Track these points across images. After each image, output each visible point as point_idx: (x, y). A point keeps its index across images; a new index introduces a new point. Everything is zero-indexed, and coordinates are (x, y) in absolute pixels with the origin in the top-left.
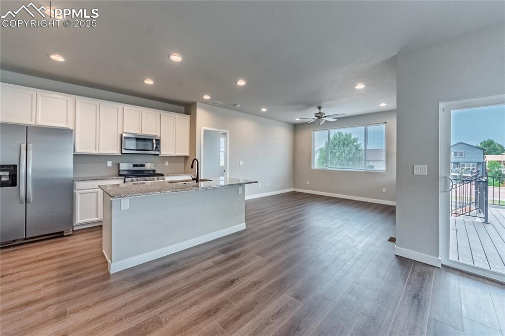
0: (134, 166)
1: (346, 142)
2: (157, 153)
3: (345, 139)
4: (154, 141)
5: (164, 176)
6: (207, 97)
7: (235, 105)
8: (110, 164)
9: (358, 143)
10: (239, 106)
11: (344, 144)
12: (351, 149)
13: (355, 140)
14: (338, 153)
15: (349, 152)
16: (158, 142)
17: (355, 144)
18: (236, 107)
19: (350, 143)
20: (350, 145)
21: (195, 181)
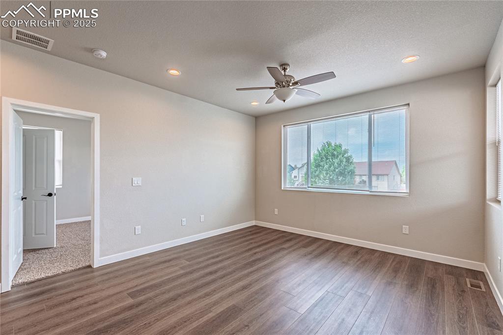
1: (335, 153)
3: (334, 150)
9: (349, 154)
11: (333, 155)
12: (341, 161)
13: (346, 151)
14: (326, 166)
15: (339, 165)
17: (346, 155)
19: (340, 154)
20: (340, 156)
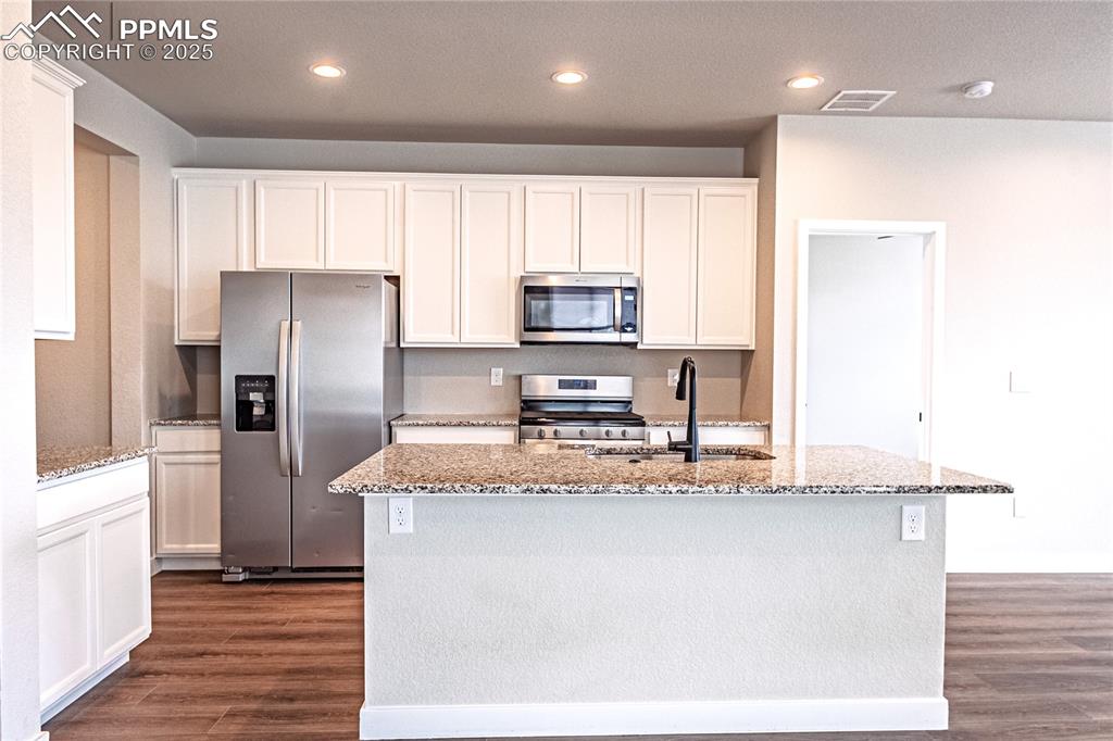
0: (563, 385)
2: (628, 337)
4: (618, 294)
5: (643, 424)
6: (805, 83)
7: (966, 88)
8: (497, 376)
10: (987, 87)
16: (631, 298)
18: (975, 93)
21: (682, 456)
